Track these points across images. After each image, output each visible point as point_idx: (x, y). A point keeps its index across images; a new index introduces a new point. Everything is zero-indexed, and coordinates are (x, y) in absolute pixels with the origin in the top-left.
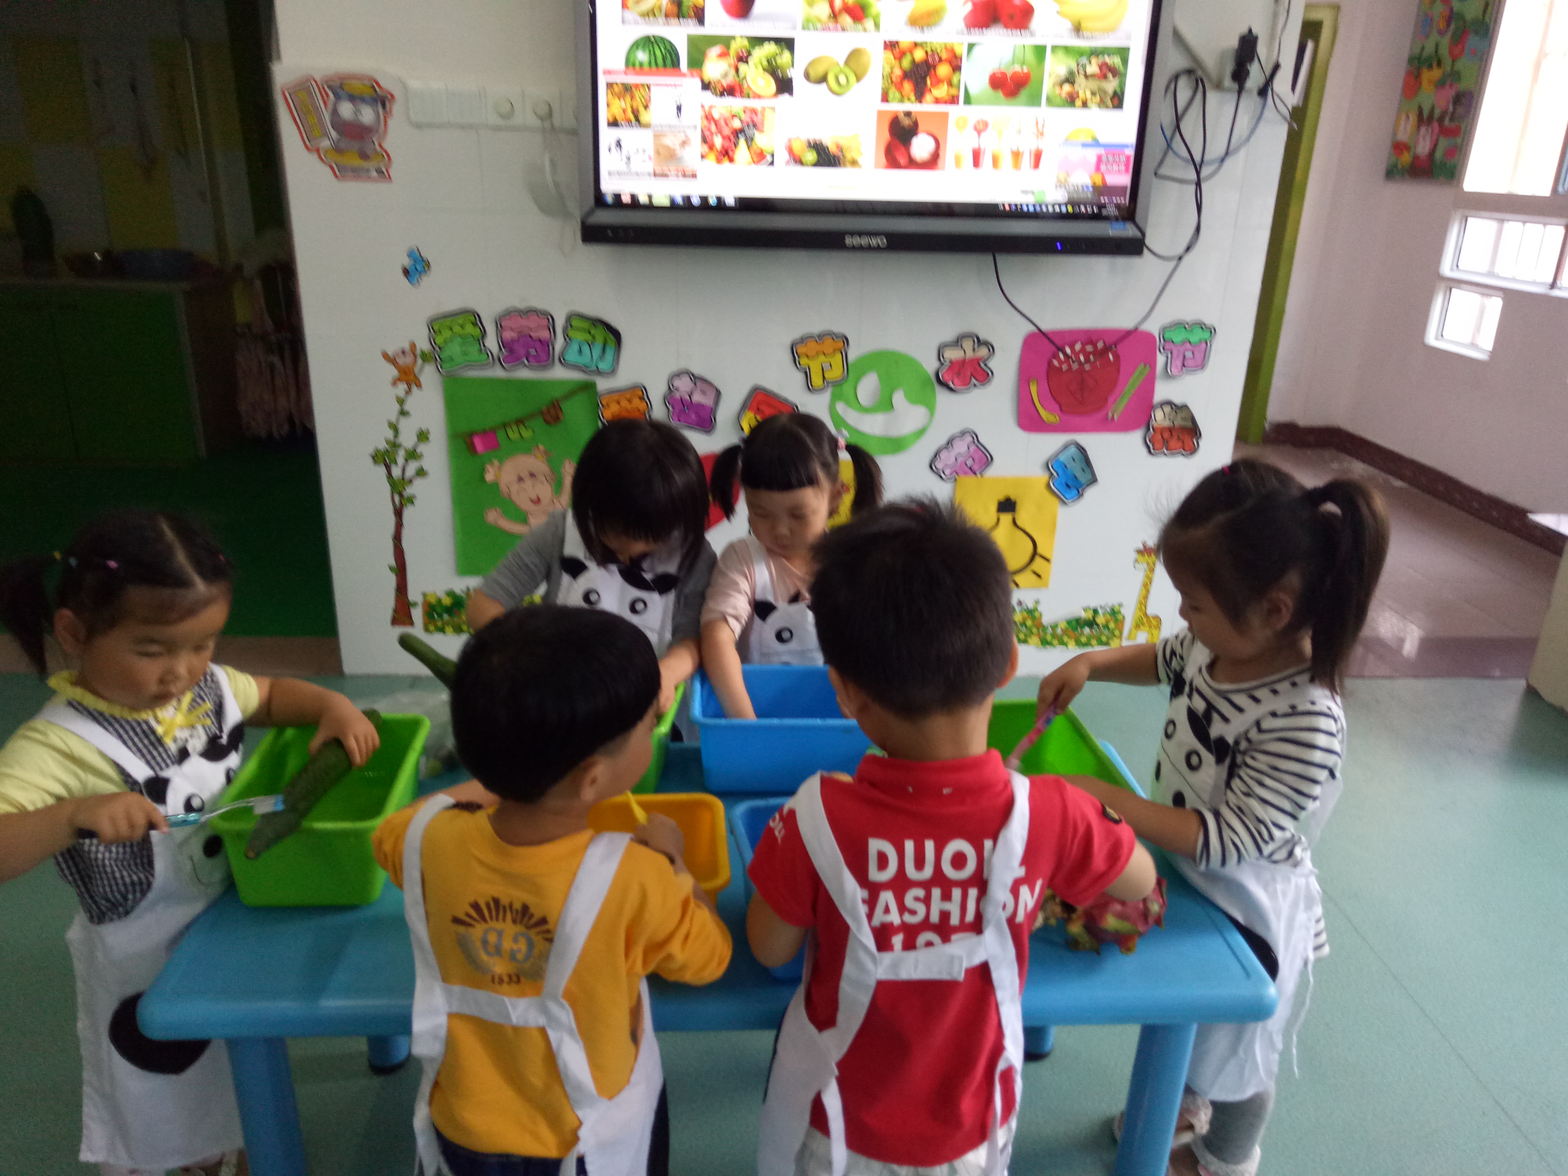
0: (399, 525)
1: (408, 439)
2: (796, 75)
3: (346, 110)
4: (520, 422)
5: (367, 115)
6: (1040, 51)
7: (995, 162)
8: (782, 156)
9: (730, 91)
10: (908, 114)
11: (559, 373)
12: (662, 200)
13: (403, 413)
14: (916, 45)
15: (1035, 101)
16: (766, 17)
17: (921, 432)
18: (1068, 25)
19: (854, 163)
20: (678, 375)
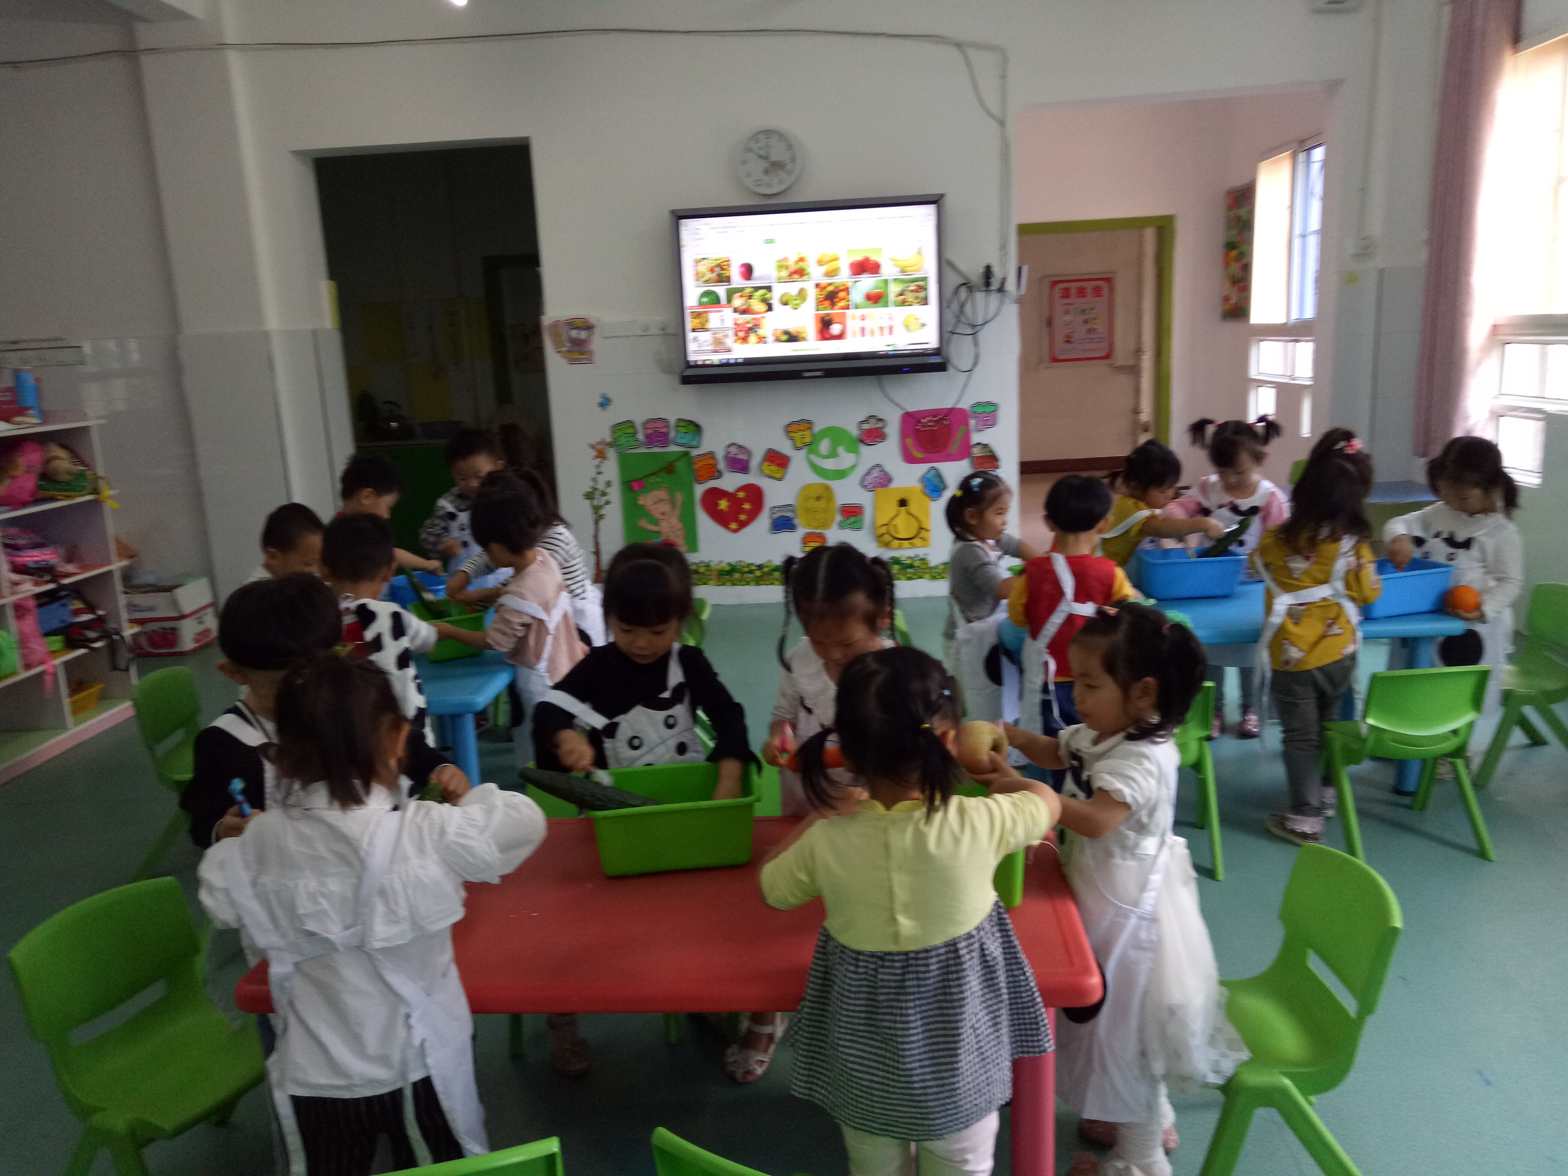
0: (597, 531)
1: (601, 486)
2: (775, 302)
3: (574, 333)
4: (654, 474)
5: (583, 335)
6: (886, 282)
7: (872, 333)
8: (770, 338)
9: (745, 312)
10: (828, 315)
11: (673, 448)
12: (716, 362)
13: (599, 473)
14: (830, 284)
15: (886, 305)
16: (760, 278)
17: (853, 467)
18: (897, 269)
19: (804, 339)
20: (730, 446)
